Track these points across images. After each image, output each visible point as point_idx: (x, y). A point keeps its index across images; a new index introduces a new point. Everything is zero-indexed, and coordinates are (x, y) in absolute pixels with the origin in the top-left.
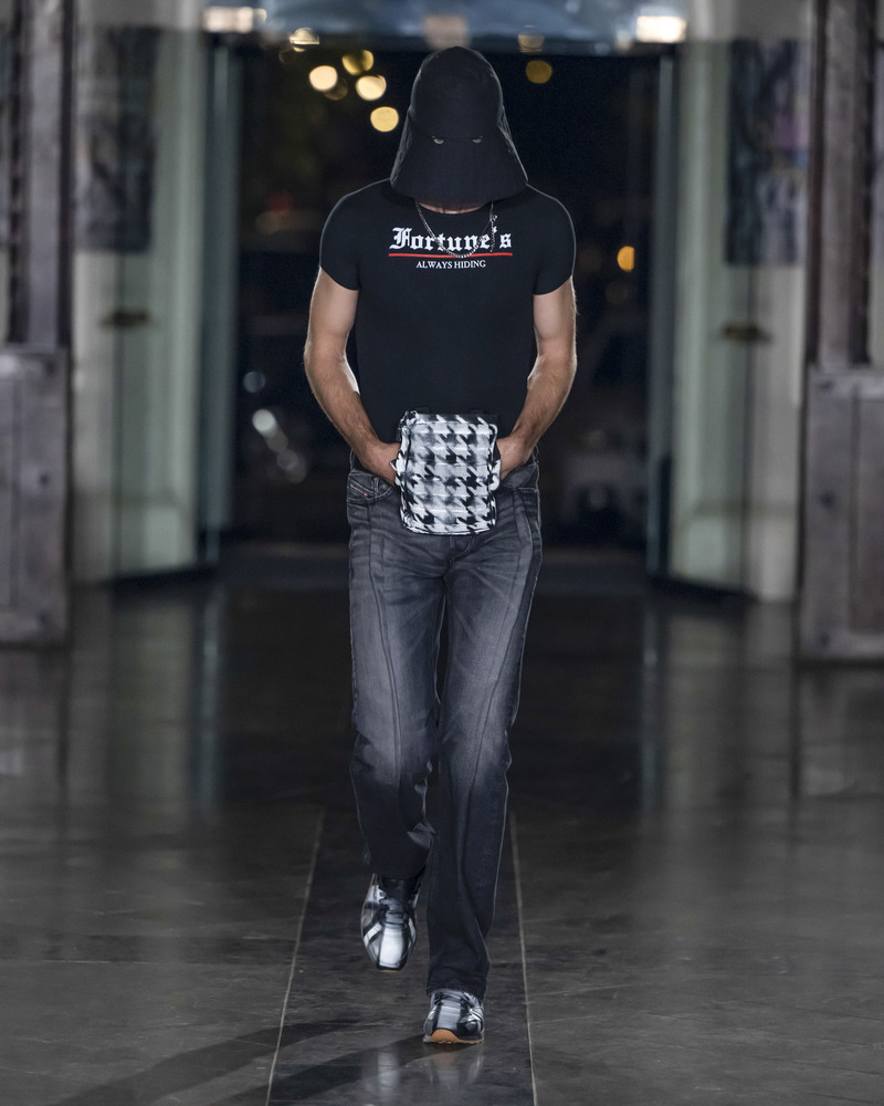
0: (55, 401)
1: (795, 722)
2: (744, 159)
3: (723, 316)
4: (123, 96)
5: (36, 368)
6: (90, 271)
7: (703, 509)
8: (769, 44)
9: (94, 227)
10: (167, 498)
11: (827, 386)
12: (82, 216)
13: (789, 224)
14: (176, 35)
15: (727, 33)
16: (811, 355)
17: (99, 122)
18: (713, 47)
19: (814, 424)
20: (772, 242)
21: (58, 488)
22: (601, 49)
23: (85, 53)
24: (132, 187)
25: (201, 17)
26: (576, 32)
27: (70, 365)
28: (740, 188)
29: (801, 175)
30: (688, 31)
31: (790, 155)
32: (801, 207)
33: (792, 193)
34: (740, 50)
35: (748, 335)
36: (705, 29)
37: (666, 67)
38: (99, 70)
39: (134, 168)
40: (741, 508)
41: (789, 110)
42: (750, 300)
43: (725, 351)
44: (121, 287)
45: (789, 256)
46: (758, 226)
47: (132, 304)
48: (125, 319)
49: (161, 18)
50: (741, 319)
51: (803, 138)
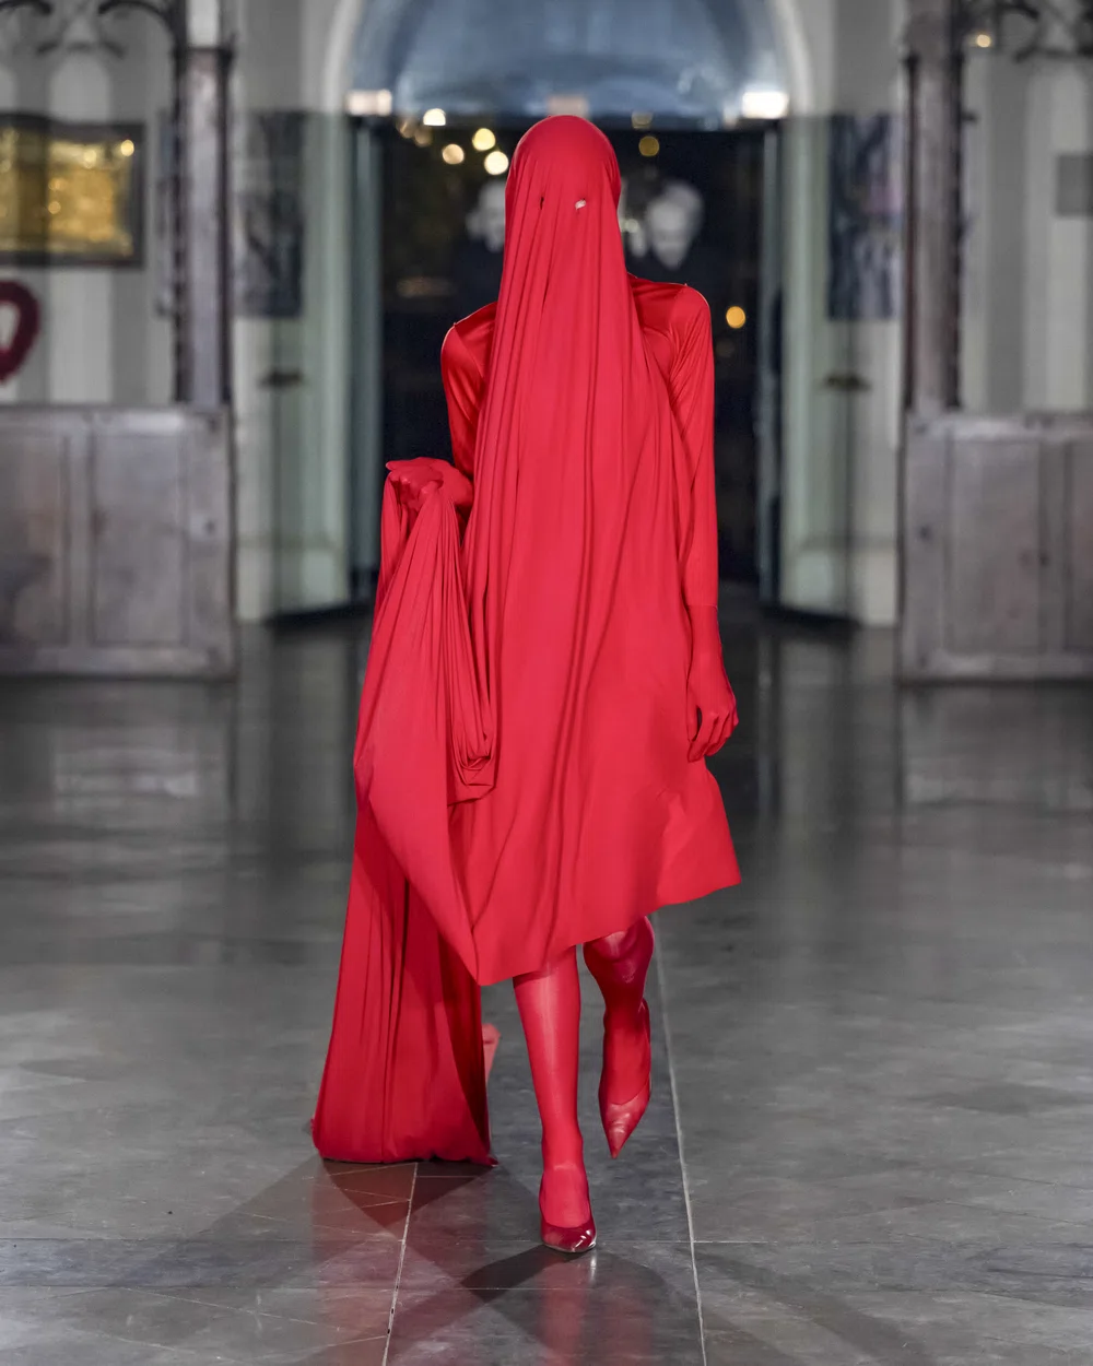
0: (219, 455)
1: (897, 736)
2: (843, 223)
3: (827, 366)
4: (274, 173)
5: (200, 425)
6: (247, 335)
7: (810, 544)
8: (865, 117)
9: (250, 296)
10: (322, 542)
11: (922, 430)
12: (239, 286)
13: (884, 281)
14: (321, 118)
15: (826, 107)
16: (908, 401)
17: (252, 198)
18: (813, 122)
19: (912, 464)
20: (870, 298)
21: (223, 532)
22: (710, 125)
23: (239, 136)
24: (284, 258)
25: (344, 101)
26: (689, 109)
27: (232, 422)
28: (840, 249)
29: (895, 236)
30: (791, 106)
31: (885, 219)
32: (896, 266)
33: (887, 253)
34: (839, 124)
35: (848, 384)
36: (805, 105)
37: (770, 141)
38: (252, 151)
39: (286, 240)
40: (845, 541)
41: (883, 178)
42: (851, 351)
43: (828, 399)
44: (277, 349)
45: (885, 311)
46: (856, 286)
47: (286, 365)
48: (280, 380)
49: (308, 101)
50: (843, 370)
51: (897, 201)
